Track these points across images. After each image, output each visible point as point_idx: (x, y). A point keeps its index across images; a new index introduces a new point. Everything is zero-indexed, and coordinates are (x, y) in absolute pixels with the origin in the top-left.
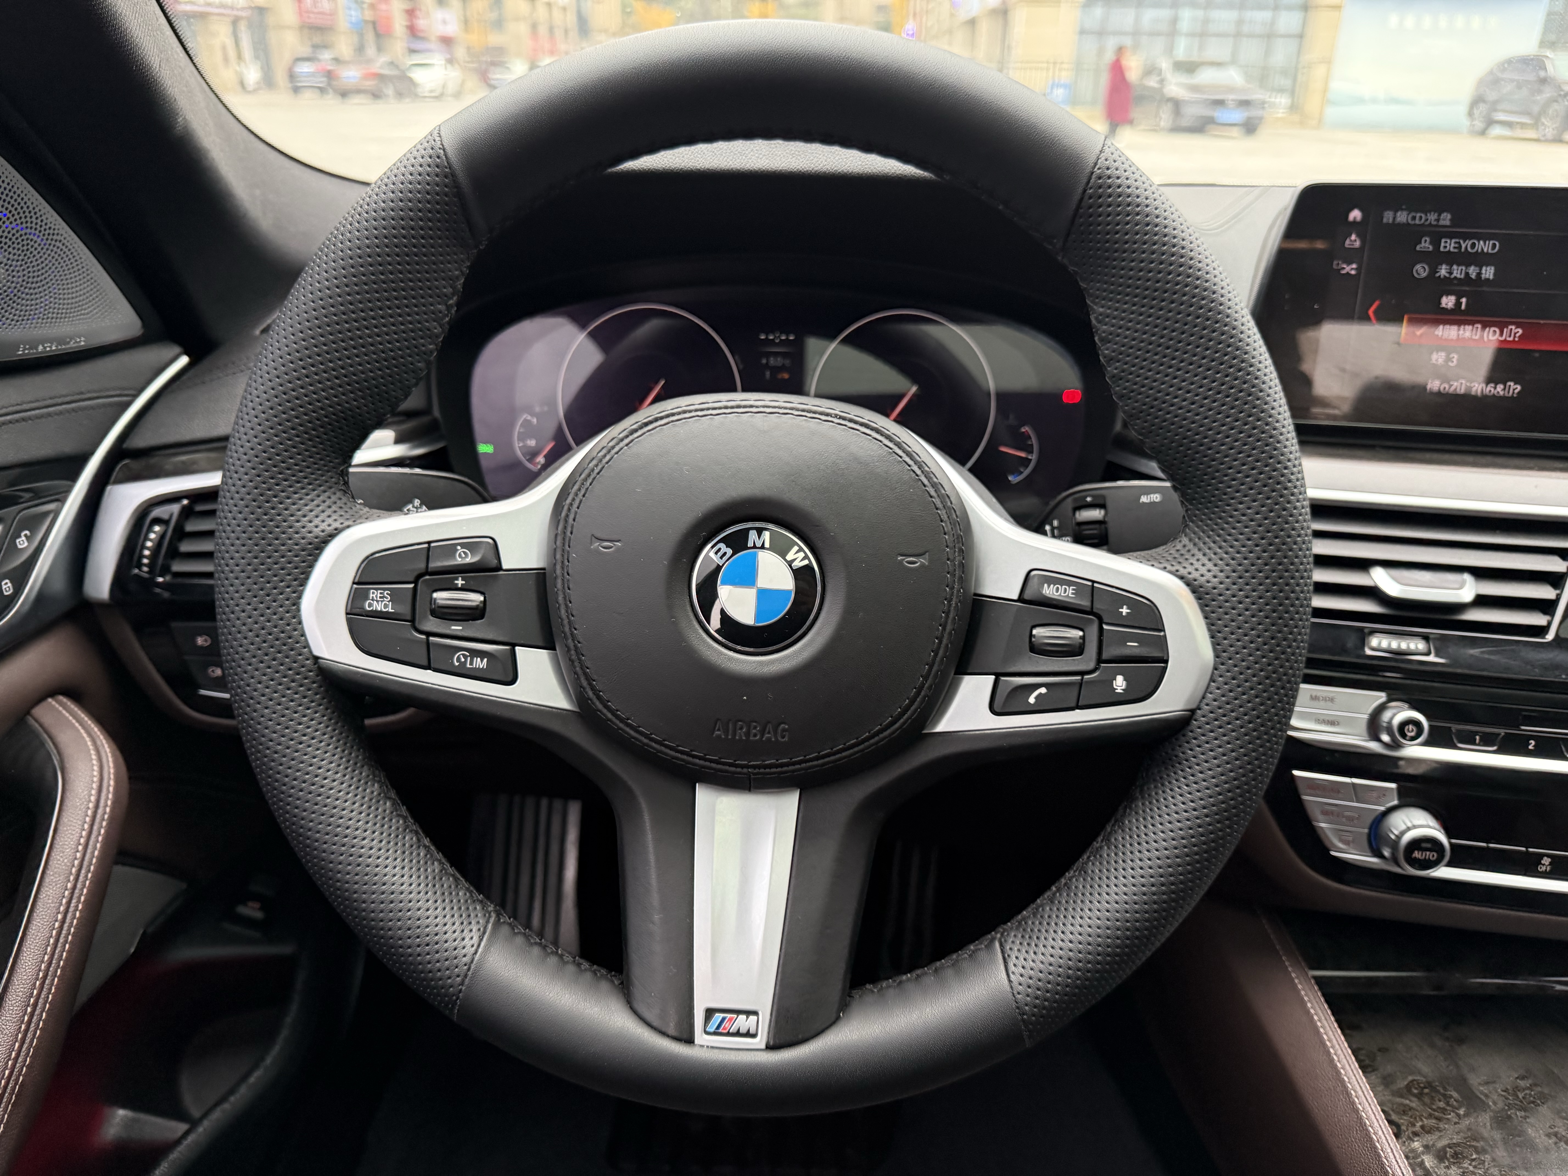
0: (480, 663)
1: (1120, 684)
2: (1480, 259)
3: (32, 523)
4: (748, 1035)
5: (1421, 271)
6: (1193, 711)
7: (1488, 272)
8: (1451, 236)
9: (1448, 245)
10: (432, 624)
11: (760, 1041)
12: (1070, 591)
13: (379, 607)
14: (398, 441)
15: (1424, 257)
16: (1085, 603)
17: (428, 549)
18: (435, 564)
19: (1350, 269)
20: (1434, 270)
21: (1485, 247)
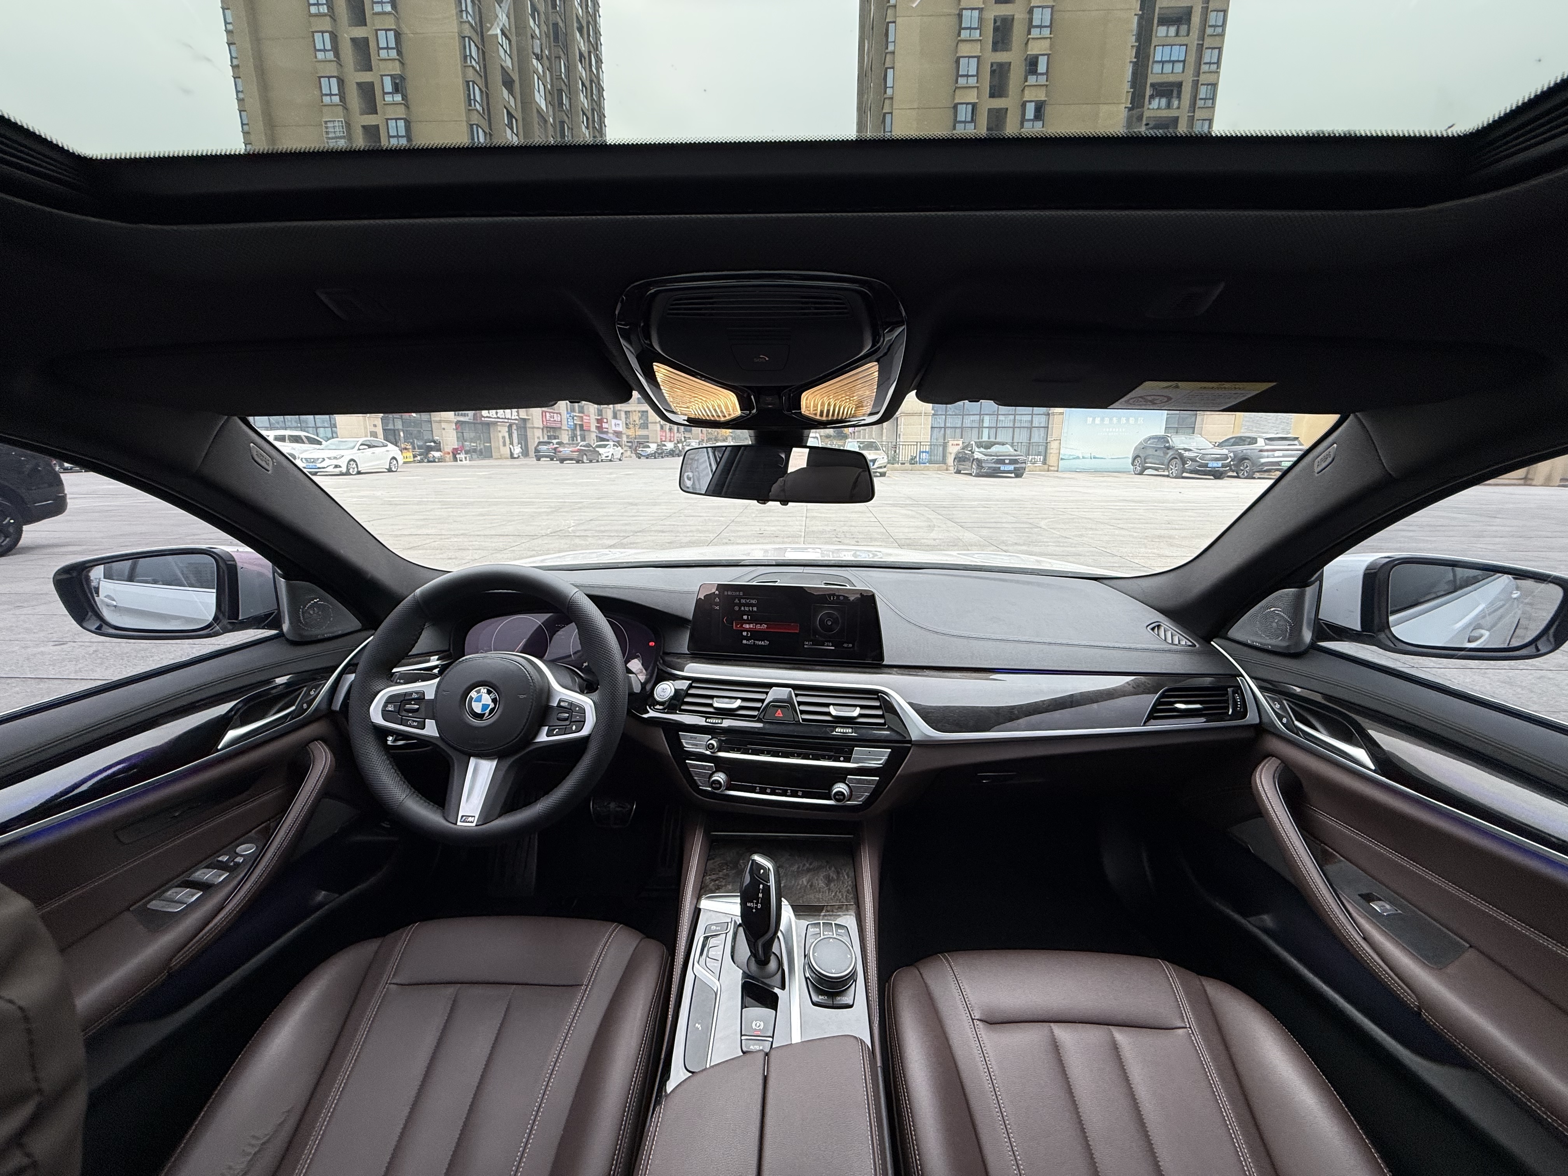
0: (415, 724)
1: (574, 728)
2: (752, 605)
3: (316, 687)
4: (471, 822)
5: (737, 608)
6: (590, 734)
7: (755, 609)
8: (744, 598)
9: (743, 601)
10: (404, 713)
11: (474, 824)
12: (567, 704)
13: (390, 709)
14: (438, 660)
15: (736, 604)
16: (569, 707)
17: (405, 694)
18: (406, 698)
19: (717, 608)
20: (740, 608)
21: (753, 602)
